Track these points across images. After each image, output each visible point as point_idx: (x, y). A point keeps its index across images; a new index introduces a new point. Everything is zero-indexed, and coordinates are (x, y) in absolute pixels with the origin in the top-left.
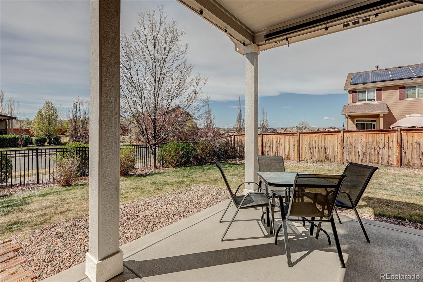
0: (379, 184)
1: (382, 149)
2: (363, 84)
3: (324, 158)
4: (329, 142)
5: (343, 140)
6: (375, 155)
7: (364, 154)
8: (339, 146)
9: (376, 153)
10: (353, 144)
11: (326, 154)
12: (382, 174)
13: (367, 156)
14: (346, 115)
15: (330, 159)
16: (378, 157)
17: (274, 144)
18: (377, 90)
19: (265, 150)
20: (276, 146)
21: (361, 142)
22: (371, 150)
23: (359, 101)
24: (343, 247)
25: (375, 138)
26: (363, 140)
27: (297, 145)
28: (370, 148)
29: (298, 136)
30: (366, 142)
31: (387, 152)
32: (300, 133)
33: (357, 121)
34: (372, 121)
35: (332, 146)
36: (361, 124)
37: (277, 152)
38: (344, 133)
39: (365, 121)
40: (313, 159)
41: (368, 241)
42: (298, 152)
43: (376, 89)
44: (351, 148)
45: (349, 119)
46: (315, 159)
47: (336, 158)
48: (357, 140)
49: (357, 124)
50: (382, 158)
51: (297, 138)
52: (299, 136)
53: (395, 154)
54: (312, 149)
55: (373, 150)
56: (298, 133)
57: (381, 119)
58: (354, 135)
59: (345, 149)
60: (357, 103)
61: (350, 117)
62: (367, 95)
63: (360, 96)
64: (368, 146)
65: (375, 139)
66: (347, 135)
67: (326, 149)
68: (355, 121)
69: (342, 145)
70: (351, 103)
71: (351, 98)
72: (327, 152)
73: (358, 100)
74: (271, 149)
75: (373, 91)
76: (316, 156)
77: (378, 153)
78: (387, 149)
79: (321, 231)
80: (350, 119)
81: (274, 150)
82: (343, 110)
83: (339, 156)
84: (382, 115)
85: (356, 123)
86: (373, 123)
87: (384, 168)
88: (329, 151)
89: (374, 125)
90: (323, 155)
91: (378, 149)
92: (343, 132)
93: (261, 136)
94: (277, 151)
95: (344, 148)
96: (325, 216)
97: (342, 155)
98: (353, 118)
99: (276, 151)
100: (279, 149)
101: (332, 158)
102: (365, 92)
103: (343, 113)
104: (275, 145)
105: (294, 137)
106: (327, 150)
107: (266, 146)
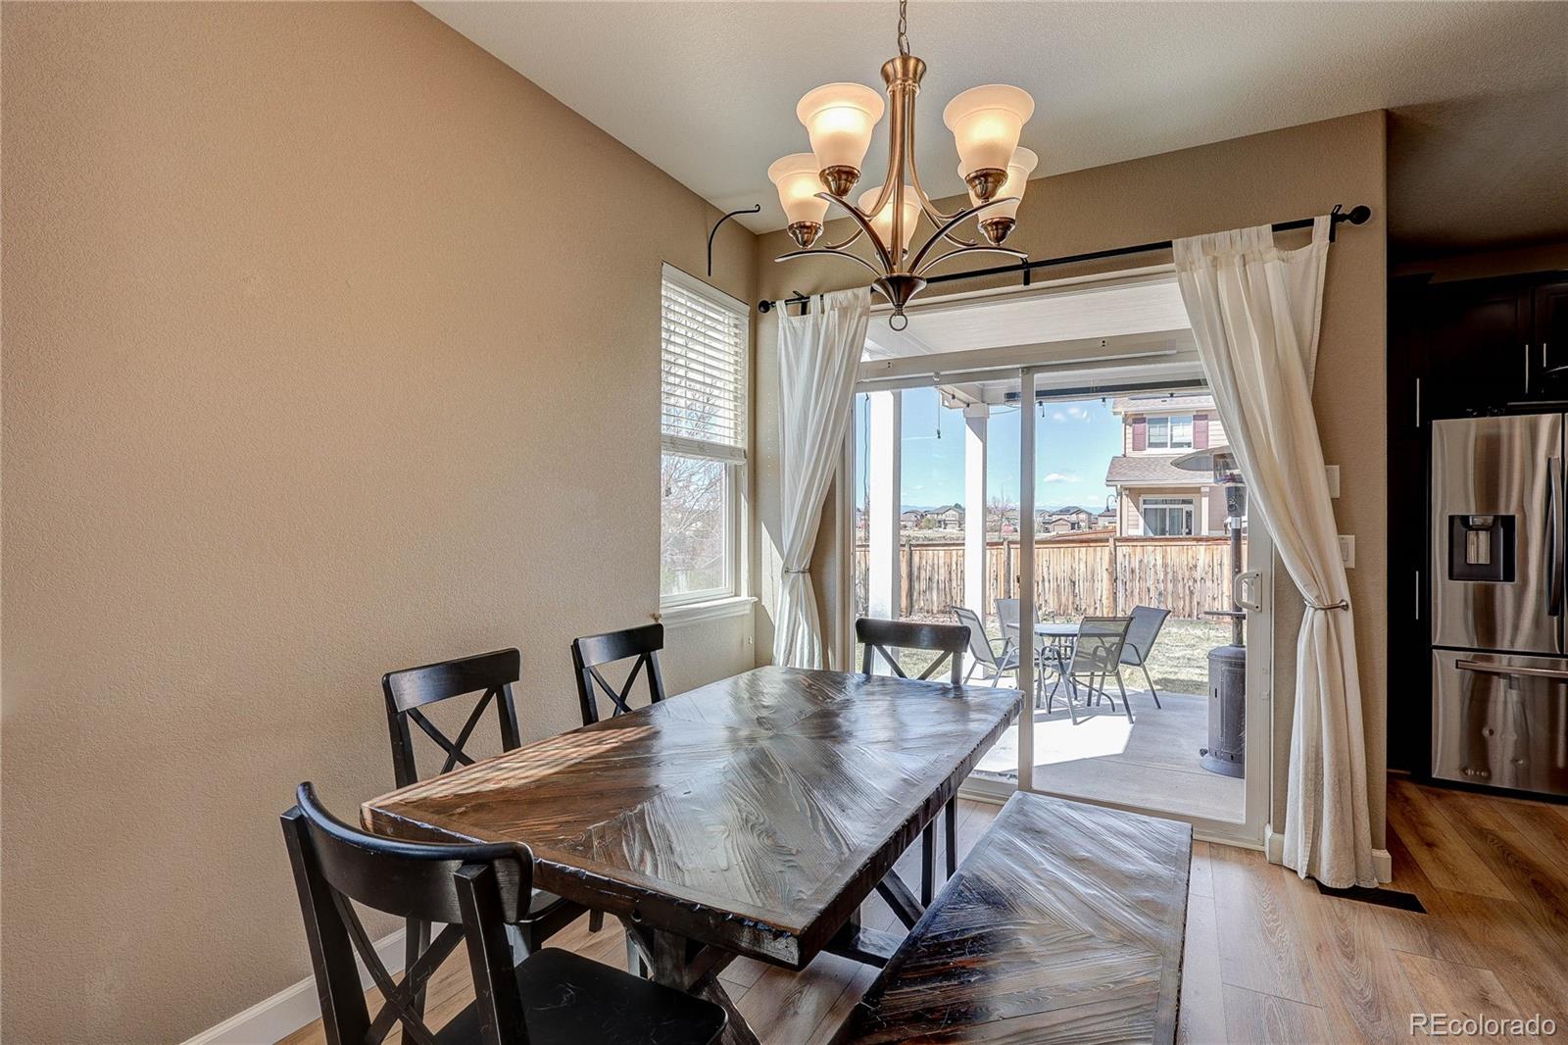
0: (1189, 659)
1: (1199, 583)
2: (1160, 400)
3: (1070, 607)
4: (1083, 566)
5: (1113, 560)
6: (1184, 598)
7: (1160, 594)
8: (1105, 575)
9: (1187, 592)
10: (1137, 571)
11: (1075, 596)
12: (1196, 640)
13: (1166, 599)
14: (1119, 486)
15: (1085, 609)
16: (1191, 602)
17: (942, 571)
18: (1195, 418)
19: (917, 587)
20: (948, 576)
21: (1155, 566)
22: (1174, 586)
23: (1151, 445)
24: (1132, 712)
25: (1185, 555)
26: (1159, 562)
27: (1002, 573)
28: (1175, 580)
29: (1006, 549)
30: (1165, 566)
31: (1209, 588)
32: (1009, 543)
33: (1145, 502)
34: (1184, 502)
35: (1090, 577)
36: (1156, 509)
37: (951, 593)
38: (1117, 544)
39: (1165, 502)
40: (1044, 609)
41: (1159, 707)
42: (1005, 591)
43: (1194, 416)
44: (1131, 581)
45: (1124, 497)
46: (1050, 610)
47: (1098, 605)
48: (1146, 561)
49: (1145, 509)
50: (1198, 603)
51: (1003, 557)
52: (1009, 549)
53: (1226, 593)
54: (1040, 583)
55: (1180, 585)
56: (1005, 543)
57: (1205, 501)
58: (1139, 549)
59: (1119, 582)
60: (1144, 452)
61: (1127, 492)
62: (1172, 431)
63: (1156, 432)
64: (1170, 576)
65: (1184, 557)
66: (1123, 550)
67: (1074, 583)
68: (1141, 502)
69: (1111, 574)
70: (1129, 451)
71: (1131, 436)
72: (1077, 591)
73: (1147, 444)
74: (935, 585)
75: (1185, 422)
76: (1051, 601)
77: (1191, 593)
78: (1209, 583)
79: (1103, 697)
80: (1127, 496)
81: (941, 586)
82: (1110, 472)
83: (1104, 601)
84: (1208, 490)
85: (1143, 507)
86: (1186, 507)
87: (1202, 627)
88: (1081, 587)
89: (1189, 514)
90: (1068, 600)
91: (1191, 583)
92: (1115, 540)
93: (907, 548)
94: (950, 589)
95: (1115, 581)
96: (1108, 671)
97: (1111, 599)
98: (1134, 493)
99: (947, 589)
100: (954, 584)
101: (1089, 606)
102: (1165, 420)
103: (1109, 482)
104: (943, 573)
105: (995, 552)
106: (1077, 586)
107: (919, 578)
